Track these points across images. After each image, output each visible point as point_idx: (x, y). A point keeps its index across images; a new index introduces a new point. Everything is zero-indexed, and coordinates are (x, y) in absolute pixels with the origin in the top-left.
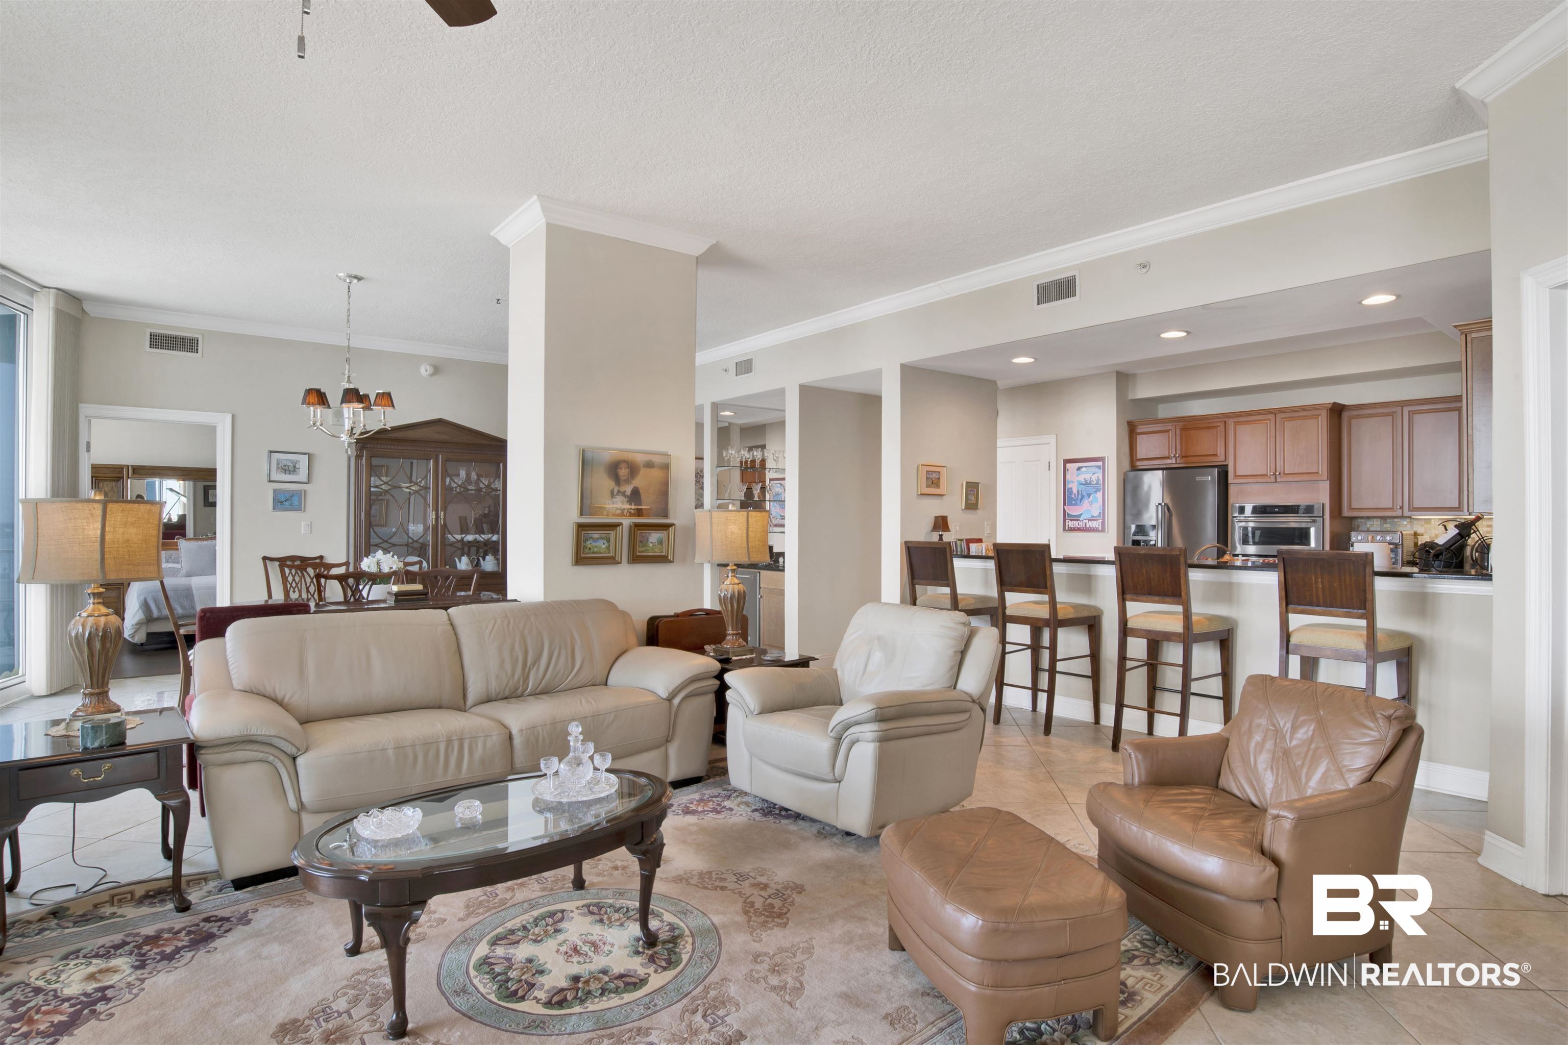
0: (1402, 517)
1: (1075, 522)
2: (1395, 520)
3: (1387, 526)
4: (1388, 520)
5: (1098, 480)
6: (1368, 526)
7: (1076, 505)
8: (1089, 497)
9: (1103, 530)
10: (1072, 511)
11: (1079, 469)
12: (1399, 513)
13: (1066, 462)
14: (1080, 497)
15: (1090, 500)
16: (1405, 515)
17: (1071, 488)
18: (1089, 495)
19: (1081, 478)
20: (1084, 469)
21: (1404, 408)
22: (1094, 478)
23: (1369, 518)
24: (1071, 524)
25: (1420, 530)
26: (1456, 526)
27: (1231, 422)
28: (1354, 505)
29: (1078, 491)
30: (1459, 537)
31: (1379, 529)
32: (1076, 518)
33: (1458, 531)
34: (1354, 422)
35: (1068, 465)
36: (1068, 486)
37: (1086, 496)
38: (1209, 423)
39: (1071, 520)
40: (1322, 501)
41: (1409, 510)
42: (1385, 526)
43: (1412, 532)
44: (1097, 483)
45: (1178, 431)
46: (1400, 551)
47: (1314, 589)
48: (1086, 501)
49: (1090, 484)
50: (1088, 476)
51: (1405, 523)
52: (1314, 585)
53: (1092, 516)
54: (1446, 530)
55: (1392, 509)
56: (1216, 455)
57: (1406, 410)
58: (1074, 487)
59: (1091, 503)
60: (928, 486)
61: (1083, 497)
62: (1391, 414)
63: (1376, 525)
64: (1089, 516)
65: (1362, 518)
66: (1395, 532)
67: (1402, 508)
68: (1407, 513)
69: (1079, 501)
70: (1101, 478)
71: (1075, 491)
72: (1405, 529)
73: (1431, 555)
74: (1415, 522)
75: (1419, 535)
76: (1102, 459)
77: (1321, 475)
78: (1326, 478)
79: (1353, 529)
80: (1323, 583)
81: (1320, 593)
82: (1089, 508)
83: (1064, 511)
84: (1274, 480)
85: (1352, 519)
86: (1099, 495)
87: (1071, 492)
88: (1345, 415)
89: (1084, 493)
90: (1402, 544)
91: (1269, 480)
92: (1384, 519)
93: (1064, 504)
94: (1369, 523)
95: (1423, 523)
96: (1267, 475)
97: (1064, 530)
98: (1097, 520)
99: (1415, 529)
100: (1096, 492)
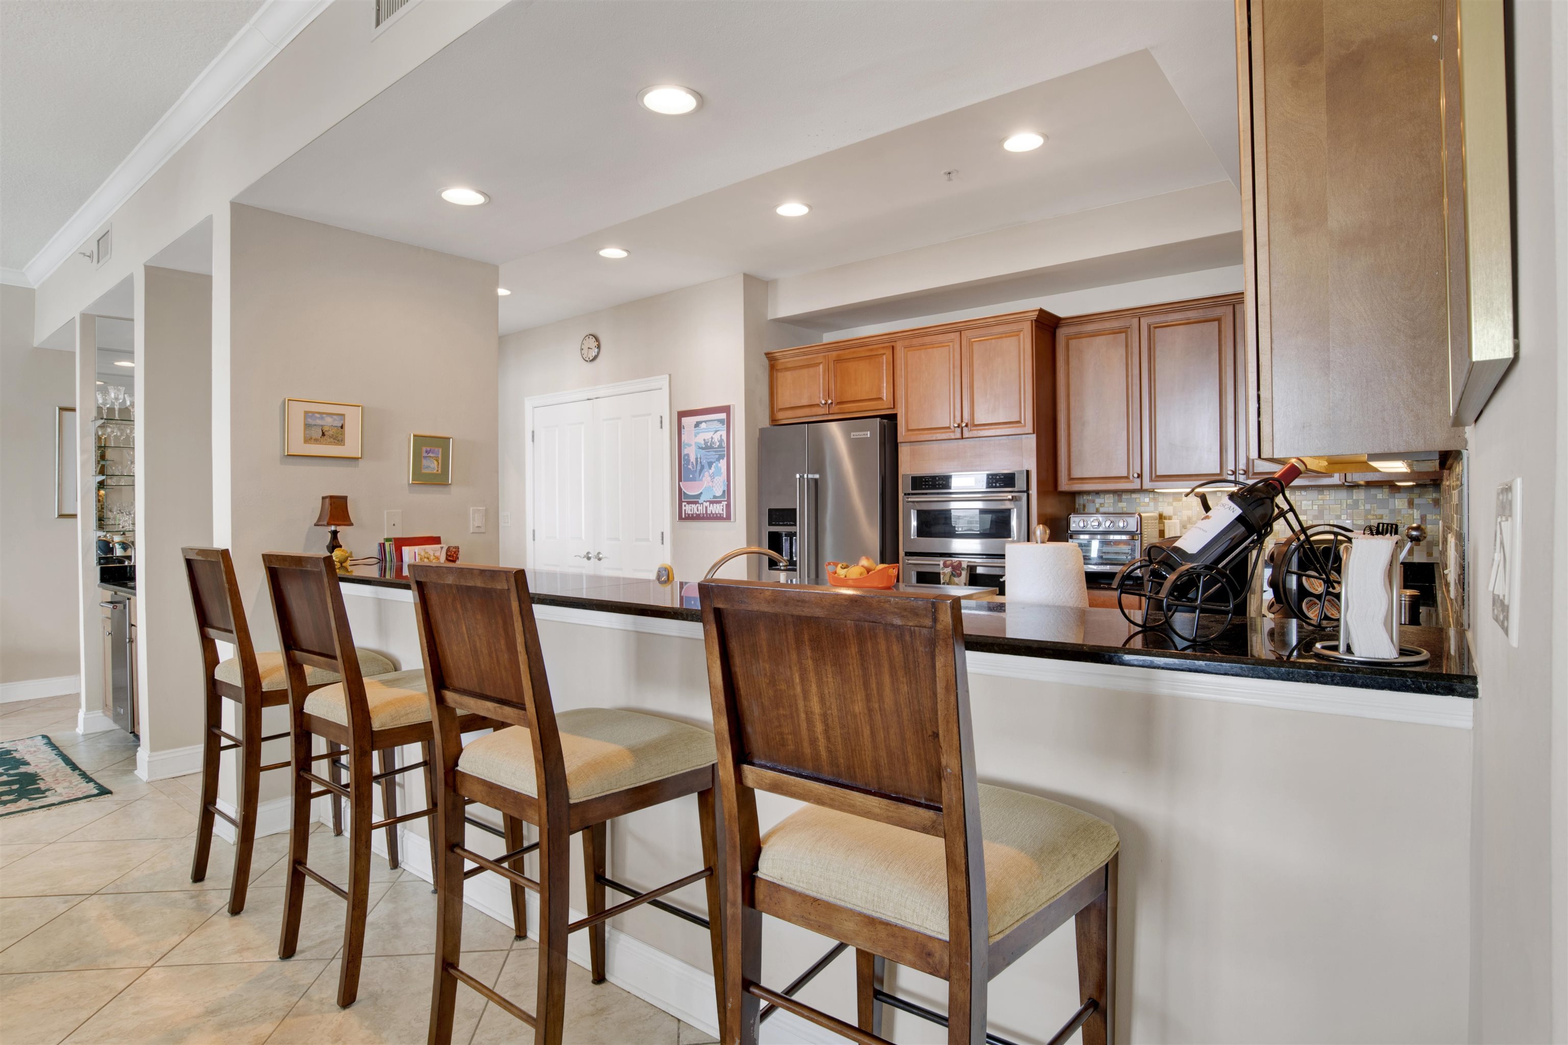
0: (1141, 490)
1: (693, 506)
2: (1134, 496)
3: (1123, 506)
4: (1124, 497)
5: (721, 441)
6: (1097, 506)
7: (694, 479)
8: (710, 467)
9: (728, 518)
10: (691, 489)
11: (697, 425)
12: (1136, 485)
13: (682, 414)
14: (699, 468)
15: (711, 471)
16: (1144, 487)
17: (688, 455)
18: (710, 465)
19: (701, 439)
20: (703, 425)
21: (1142, 320)
22: (716, 437)
23: (1097, 493)
24: (688, 509)
25: (1167, 510)
26: (1232, 496)
27: (899, 346)
28: (1076, 474)
29: (697, 459)
30: (1241, 529)
31: (1111, 510)
32: (694, 500)
33: (1238, 511)
34: (1073, 343)
35: (684, 420)
36: (685, 451)
37: (706, 466)
38: (871, 350)
39: (689, 503)
40: (1025, 468)
41: (1151, 480)
42: (1120, 505)
43: (1156, 514)
44: (720, 446)
45: (831, 365)
46: (1138, 543)
47: (803, 716)
48: (706, 474)
49: (711, 447)
50: (708, 436)
51: (1147, 500)
52: (801, 704)
53: (715, 497)
54: (1207, 508)
55: (1127, 478)
56: (881, 399)
57: (1145, 322)
58: (691, 452)
59: (712, 477)
60: (308, 440)
61: (702, 467)
62: (1124, 330)
63: (1108, 502)
64: (710, 497)
65: (1088, 493)
66: (1131, 514)
67: (1140, 476)
68: (1147, 484)
69: (697, 474)
70: (724, 438)
71: (693, 459)
72: (1147, 509)
73: (1167, 585)
74: (1161, 498)
75: (1165, 518)
76: (726, 409)
77: (1025, 426)
78: (1031, 431)
79: (1074, 510)
80: (822, 700)
81: (819, 728)
82: (710, 484)
83: (680, 489)
84: (959, 436)
85: (1074, 495)
86: (723, 463)
87: (688, 461)
88: (1062, 333)
89: (704, 462)
90: (1141, 534)
91: (952, 436)
92: (1118, 493)
93: (680, 480)
94: (1099, 501)
95: (1170, 499)
96: (949, 428)
97: (680, 518)
98: (720, 502)
99: (1160, 509)
100: (718, 460)
